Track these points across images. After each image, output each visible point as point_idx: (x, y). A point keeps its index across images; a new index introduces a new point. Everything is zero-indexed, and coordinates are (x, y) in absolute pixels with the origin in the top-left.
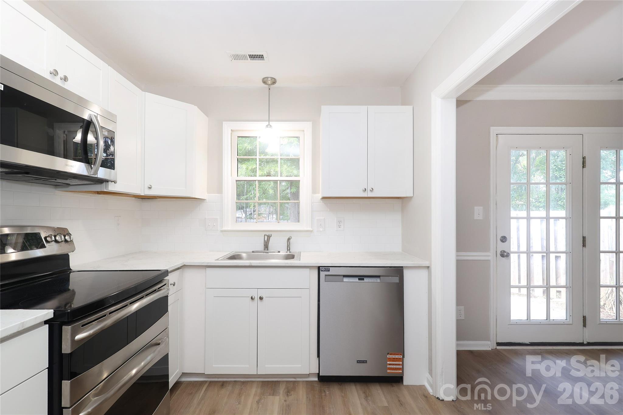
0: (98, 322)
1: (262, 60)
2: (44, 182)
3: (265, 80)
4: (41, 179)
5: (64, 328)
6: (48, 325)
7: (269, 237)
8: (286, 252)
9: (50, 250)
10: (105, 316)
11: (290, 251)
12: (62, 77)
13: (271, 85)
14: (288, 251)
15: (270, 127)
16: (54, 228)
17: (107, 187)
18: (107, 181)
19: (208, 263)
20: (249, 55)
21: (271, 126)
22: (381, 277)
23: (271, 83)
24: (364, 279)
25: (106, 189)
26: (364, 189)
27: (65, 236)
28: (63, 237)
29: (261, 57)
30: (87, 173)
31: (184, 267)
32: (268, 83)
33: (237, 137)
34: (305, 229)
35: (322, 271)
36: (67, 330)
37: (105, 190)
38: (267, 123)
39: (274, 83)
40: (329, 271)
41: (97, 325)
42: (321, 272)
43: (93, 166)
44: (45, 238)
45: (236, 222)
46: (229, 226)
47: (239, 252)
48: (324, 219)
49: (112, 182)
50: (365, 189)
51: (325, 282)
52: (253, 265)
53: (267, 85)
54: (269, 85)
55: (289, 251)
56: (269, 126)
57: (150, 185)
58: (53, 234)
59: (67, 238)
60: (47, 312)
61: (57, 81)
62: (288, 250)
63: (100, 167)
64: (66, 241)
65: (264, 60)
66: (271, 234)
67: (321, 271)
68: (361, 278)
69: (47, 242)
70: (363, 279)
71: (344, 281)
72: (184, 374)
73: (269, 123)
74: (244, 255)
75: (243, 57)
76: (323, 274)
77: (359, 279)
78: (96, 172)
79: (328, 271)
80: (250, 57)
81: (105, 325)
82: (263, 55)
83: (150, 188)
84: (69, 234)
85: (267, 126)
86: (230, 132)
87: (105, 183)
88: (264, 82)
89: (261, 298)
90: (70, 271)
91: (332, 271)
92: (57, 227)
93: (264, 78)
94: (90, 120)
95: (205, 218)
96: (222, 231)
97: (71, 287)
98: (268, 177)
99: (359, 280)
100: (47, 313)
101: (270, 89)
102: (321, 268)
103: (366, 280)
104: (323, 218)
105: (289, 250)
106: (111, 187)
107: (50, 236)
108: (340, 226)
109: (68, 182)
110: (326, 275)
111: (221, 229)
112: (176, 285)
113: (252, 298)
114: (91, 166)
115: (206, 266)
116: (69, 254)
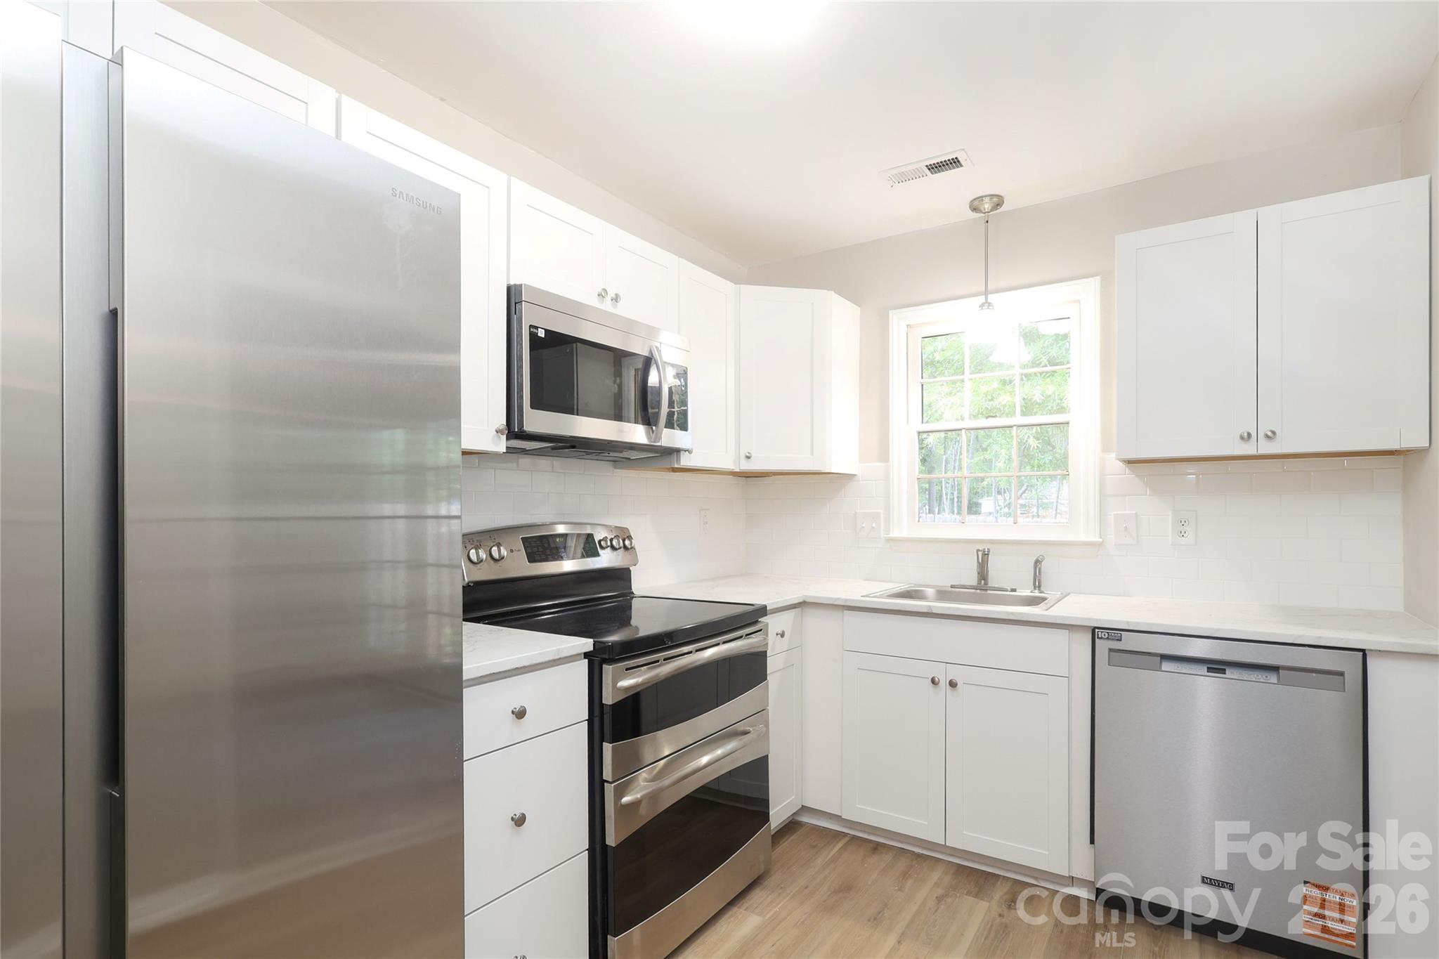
0: (649, 668)
1: (958, 167)
2: (597, 457)
3: (976, 203)
4: (591, 453)
5: (605, 667)
6: (587, 660)
7: (986, 555)
8: (1031, 592)
9: (605, 560)
10: (658, 661)
11: (1042, 589)
12: (614, 296)
13: (991, 211)
14: (1035, 589)
15: (988, 308)
16: (611, 526)
17: (678, 460)
18: (678, 451)
19: (846, 600)
20: (927, 166)
21: (990, 304)
22: (1280, 671)
23: (990, 208)
24: (1225, 670)
25: (677, 463)
26: (1246, 435)
27: (624, 541)
28: (621, 541)
29: (955, 163)
30: (648, 439)
31: (802, 605)
32: (982, 209)
33: (920, 339)
34: (1083, 538)
35: (1102, 638)
36: (608, 670)
37: (676, 466)
38: (982, 299)
39: (998, 205)
40: (1121, 640)
41: (645, 672)
42: (1097, 640)
43: (654, 428)
44: (600, 542)
45: (919, 521)
46: (903, 528)
47: (920, 586)
48: (1136, 513)
49: (685, 451)
50: (1249, 435)
51: (1109, 665)
52: (934, 612)
53: (981, 212)
54: (985, 213)
55: (1039, 590)
56: (987, 304)
57: (749, 453)
58: (609, 538)
59: (627, 542)
60: (584, 642)
61: (607, 306)
62: (1035, 587)
63: (665, 429)
64: (625, 547)
65: (962, 166)
66: (988, 549)
67: (1098, 638)
68: (1216, 666)
69: (602, 548)
70: (1223, 671)
71: (1163, 669)
72: (804, 809)
73: (986, 299)
74: (930, 592)
75: (917, 175)
76: (1103, 646)
77: (1208, 668)
78: (658, 438)
79: (1117, 640)
80: (929, 169)
81: (657, 676)
82: (956, 158)
83: (748, 457)
84: (630, 538)
85: (982, 306)
86: (904, 329)
87: (675, 453)
88: (975, 209)
89: (953, 684)
90: (632, 595)
91: (1129, 642)
92: (616, 527)
93: (972, 201)
94: (650, 356)
95: (856, 513)
96: (889, 540)
97: (633, 622)
98: (990, 419)
99: (1208, 672)
100: (586, 644)
101: (987, 222)
102: (1097, 630)
103: (1232, 673)
104: (1134, 512)
105: (1039, 586)
106: (685, 461)
107: (605, 539)
108: (1183, 533)
109: (625, 454)
110: (1111, 650)
111: (886, 536)
112: (785, 636)
113: (933, 681)
114: (652, 428)
115: (844, 606)
116: (631, 568)
